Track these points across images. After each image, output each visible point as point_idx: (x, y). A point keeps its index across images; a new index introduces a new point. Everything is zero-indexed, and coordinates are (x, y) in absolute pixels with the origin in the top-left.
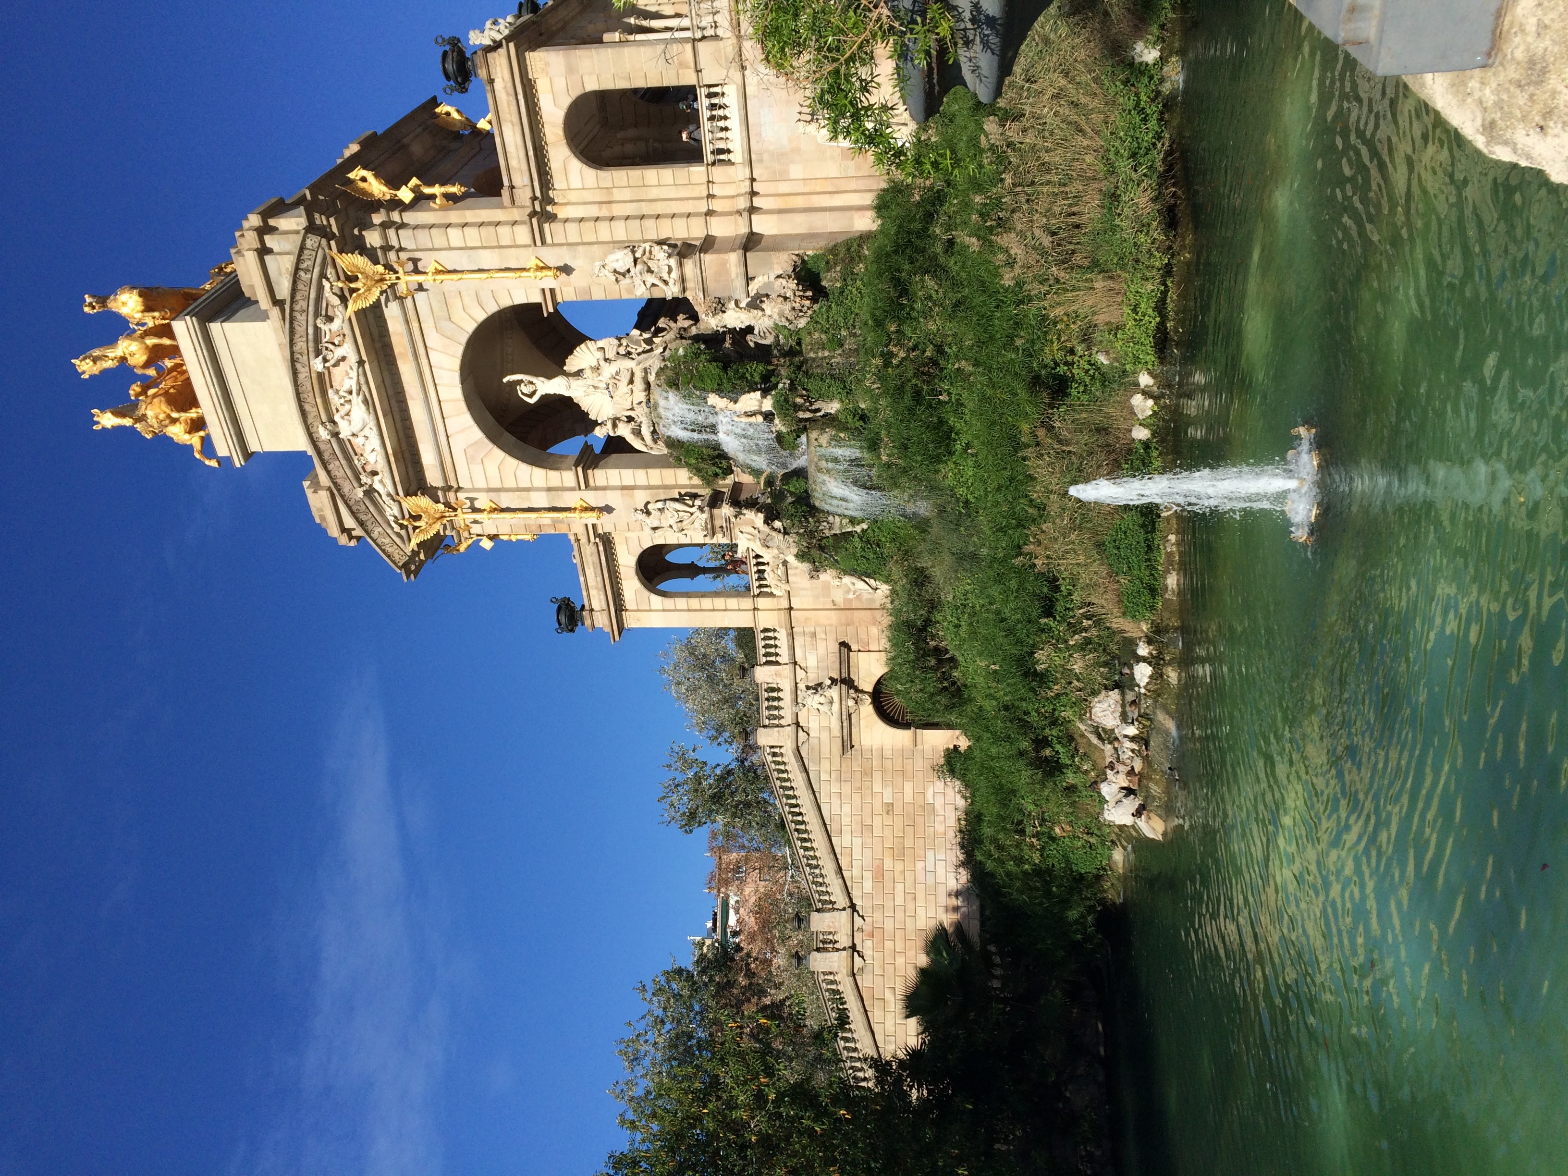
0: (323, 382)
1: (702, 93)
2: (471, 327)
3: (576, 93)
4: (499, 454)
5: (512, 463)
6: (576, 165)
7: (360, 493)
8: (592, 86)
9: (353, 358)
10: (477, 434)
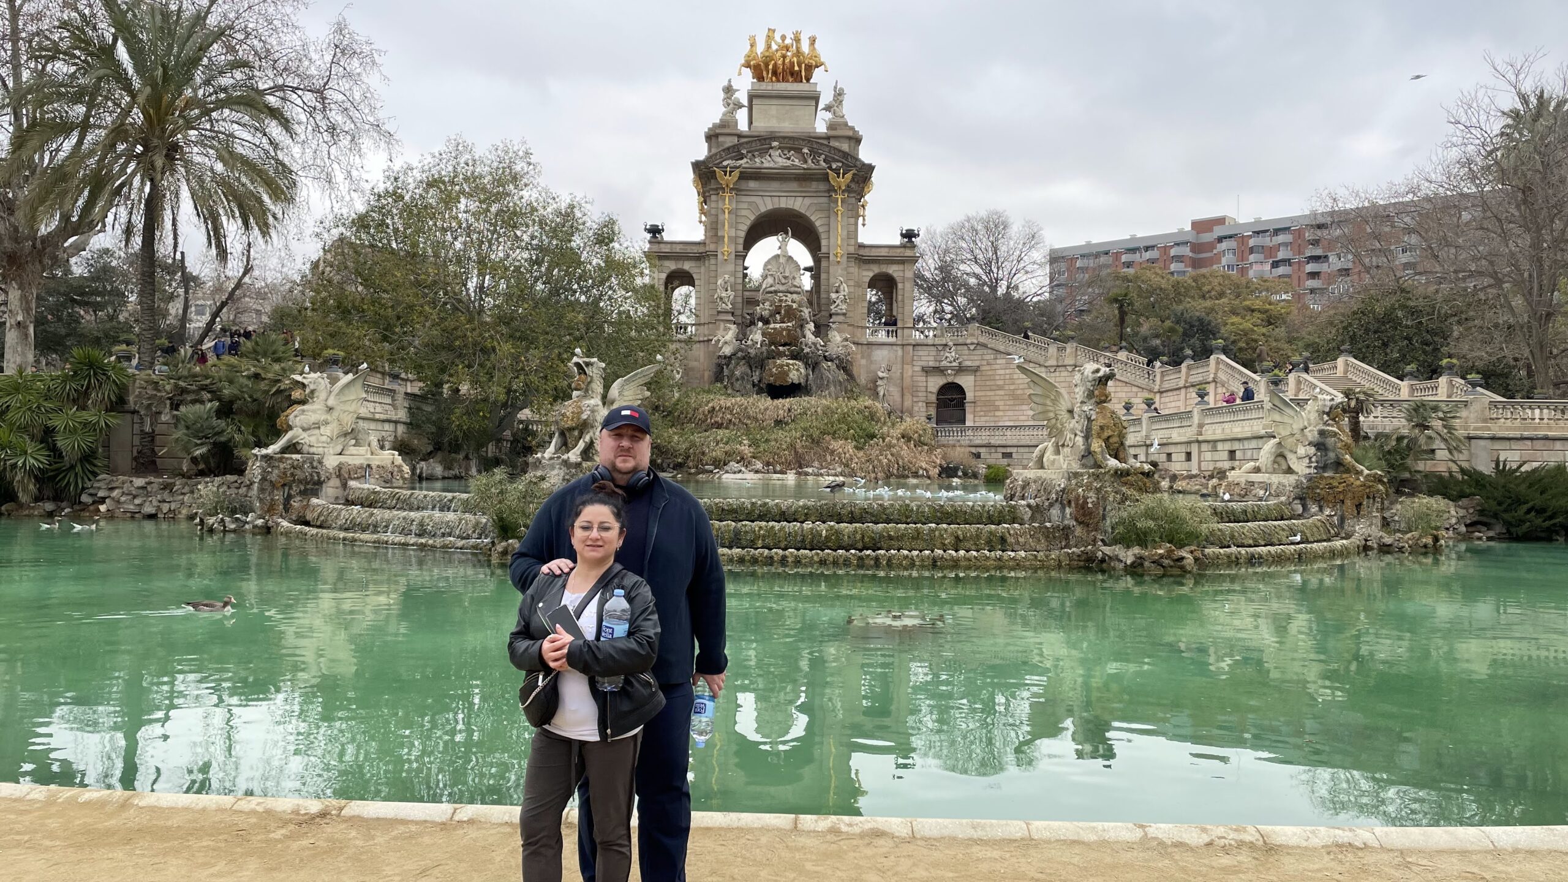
0: (798, 150)
1: (894, 328)
2: (813, 218)
3: (898, 279)
4: (753, 218)
5: (749, 223)
6: (871, 274)
7: (744, 151)
8: (900, 286)
9: (805, 166)
10: (763, 210)
